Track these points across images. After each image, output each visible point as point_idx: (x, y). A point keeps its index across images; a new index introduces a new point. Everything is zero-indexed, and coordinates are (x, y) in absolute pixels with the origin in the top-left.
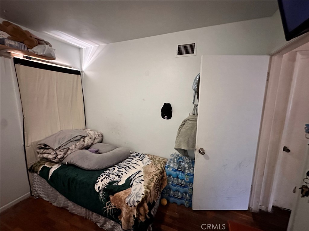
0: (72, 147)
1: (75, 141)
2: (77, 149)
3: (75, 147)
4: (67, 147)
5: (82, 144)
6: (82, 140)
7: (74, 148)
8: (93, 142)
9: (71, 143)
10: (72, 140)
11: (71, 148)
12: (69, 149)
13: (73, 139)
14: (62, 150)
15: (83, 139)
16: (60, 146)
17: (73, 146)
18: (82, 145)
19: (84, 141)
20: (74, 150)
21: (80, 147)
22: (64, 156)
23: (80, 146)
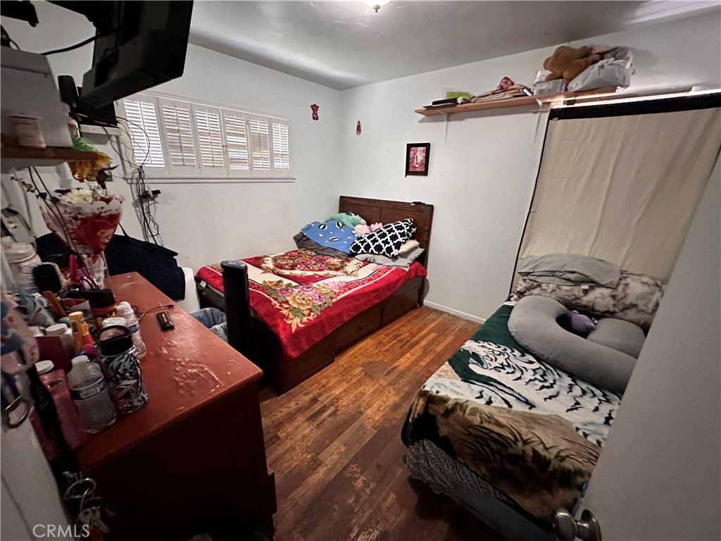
0: (548, 286)
1: (563, 279)
2: (554, 296)
3: (553, 291)
4: (539, 280)
5: (577, 293)
6: (586, 287)
7: (549, 291)
8: (617, 310)
9: (552, 278)
10: (557, 274)
11: (544, 286)
12: (539, 286)
13: (561, 274)
14: (528, 281)
15: (589, 286)
16: (531, 273)
17: (551, 286)
18: (573, 297)
19: (586, 292)
20: (548, 294)
21: (567, 297)
22: (525, 292)
23: (567, 294)
